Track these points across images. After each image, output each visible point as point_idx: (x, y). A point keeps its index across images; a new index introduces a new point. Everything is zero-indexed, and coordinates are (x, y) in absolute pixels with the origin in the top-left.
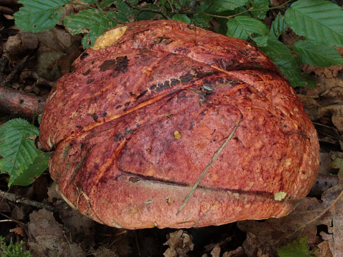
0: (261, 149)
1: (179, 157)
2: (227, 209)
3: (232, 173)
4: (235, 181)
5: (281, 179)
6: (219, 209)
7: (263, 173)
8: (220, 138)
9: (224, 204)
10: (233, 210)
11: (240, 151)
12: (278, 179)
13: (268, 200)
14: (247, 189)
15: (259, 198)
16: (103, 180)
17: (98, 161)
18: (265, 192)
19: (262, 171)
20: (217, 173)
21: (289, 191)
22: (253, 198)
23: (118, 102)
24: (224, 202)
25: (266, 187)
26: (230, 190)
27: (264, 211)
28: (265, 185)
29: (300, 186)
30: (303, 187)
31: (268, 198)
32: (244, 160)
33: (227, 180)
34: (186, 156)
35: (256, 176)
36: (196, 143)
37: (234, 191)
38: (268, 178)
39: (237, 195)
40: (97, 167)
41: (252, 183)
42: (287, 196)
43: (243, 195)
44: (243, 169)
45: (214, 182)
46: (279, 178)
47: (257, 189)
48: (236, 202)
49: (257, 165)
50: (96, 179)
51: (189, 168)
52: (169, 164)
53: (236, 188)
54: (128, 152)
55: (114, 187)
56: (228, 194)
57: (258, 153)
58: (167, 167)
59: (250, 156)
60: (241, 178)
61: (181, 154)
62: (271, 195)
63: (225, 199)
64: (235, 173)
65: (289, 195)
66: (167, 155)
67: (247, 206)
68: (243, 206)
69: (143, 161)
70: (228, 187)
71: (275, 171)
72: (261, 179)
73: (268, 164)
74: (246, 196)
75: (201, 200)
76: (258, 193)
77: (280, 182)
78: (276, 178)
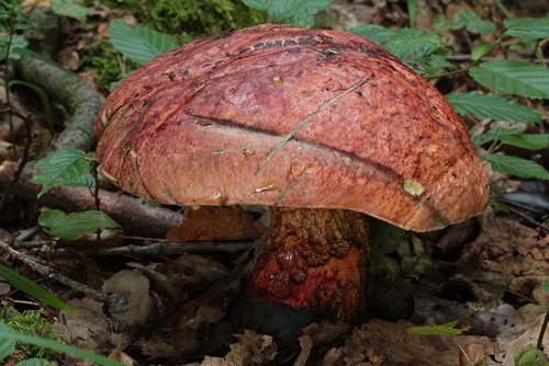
0: (393, 115)
1: (273, 100)
2: (329, 176)
3: (345, 129)
4: (347, 140)
5: (418, 162)
6: (317, 173)
7: (392, 142)
8: (336, 88)
9: (326, 168)
10: (339, 180)
11: (362, 107)
12: (411, 158)
13: (394, 184)
14: (363, 155)
15: (380, 175)
16: (161, 128)
17: (160, 108)
18: (390, 169)
19: (389, 139)
20: (323, 123)
21: (428, 188)
22: (371, 171)
23: (207, 60)
24: (326, 164)
25: (393, 162)
26: (338, 150)
27: (386, 202)
28: (392, 159)
29: (446, 190)
30: (450, 194)
31: (394, 180)
32: (365, 118)
33: (336, 135)
34: (283, 100)
35: (380, 142)
36: (300, 89)
37: (344, 152)
38: (397, 151)
39: (347, 160)
40: (157, 115)
41: (373, 151)
42: (424, 194)
43: (356, 163)
44: (362, 128)
45: (316, 135)
46: (415, 158)
47: (379, 161)
48: (345, 170)
49: (384, 129)
50: (152, 130)
51: (284, 113)
52: (257, 106)
53: (349, 149)
54: (204, 94)
55: (175, 133)
56: (335, 155)
57: (388, 116)
58: (252, 108)
59: (376, 116)
60: (357, 139)
61: (276, 97)
62: (400, 178)
63: (329, 162)
64: (349, 129)
65: (428, 195)
66: (256, 96)
67: (361, 181)
68: (354, 178)
69: (222, 102)
70: (336, 144)
71: (410, 146)
72: (386, 148)
73: (400, 134)
74: (361, 165)
75: (293, 155)
76: (379, 167)
77: (416, 165)
78: (410, 157)
